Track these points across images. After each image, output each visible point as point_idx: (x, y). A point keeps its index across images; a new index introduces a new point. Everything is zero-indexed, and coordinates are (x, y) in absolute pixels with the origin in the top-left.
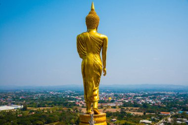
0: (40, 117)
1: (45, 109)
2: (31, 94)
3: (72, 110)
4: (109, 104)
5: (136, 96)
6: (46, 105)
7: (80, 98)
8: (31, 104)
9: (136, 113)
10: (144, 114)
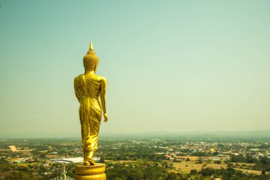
0: (120, 173)
1: (126, 163)
2: (109, 144)
3: (160, 165)
4: (210, 158)
5: (250, 147)
6: (127, 157)
7: (172, 150)
8: (109, 155)
9: (250, 171)
10: (263, 173)
